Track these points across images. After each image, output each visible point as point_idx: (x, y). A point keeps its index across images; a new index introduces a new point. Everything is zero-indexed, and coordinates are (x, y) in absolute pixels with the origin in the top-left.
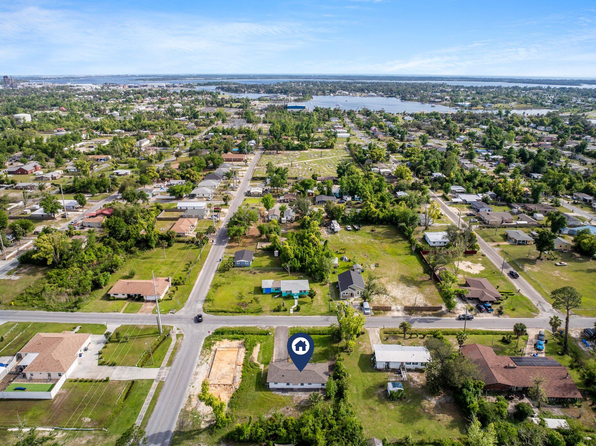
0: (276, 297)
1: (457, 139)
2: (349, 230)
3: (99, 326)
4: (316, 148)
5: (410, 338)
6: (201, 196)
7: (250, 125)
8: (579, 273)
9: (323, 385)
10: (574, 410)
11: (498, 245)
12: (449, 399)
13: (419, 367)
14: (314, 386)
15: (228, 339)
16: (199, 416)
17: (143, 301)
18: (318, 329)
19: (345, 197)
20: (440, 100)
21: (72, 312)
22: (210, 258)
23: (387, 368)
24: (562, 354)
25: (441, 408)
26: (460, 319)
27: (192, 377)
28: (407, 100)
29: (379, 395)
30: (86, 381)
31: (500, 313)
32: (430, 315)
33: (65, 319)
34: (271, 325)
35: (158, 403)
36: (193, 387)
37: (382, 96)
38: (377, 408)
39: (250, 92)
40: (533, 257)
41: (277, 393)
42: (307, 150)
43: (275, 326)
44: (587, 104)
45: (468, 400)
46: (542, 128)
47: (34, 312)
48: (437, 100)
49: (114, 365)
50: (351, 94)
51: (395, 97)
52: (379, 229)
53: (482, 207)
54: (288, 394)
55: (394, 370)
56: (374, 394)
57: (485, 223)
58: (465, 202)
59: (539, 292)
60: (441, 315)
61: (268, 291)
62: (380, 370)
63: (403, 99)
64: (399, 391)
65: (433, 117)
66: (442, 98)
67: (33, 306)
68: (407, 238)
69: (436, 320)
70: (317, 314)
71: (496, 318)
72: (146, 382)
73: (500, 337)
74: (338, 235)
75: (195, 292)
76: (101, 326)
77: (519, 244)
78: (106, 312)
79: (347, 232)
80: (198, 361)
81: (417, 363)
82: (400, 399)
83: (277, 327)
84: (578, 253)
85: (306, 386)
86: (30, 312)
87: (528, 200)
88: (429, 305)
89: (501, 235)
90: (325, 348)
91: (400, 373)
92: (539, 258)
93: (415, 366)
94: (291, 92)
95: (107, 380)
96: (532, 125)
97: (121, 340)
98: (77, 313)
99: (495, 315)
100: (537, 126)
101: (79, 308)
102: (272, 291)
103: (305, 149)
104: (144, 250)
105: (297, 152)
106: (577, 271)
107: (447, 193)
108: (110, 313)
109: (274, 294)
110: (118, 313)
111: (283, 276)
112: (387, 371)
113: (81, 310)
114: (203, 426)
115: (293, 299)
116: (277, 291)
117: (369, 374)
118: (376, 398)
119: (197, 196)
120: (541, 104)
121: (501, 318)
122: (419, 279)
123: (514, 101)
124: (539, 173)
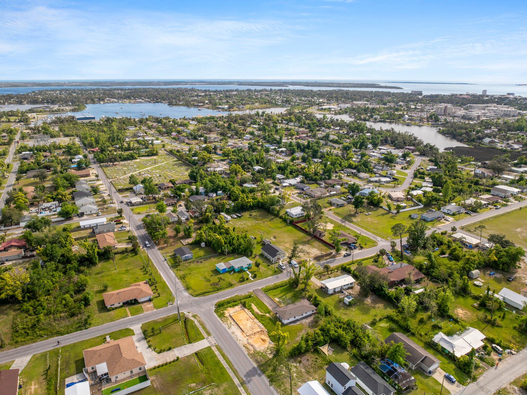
0: (232, 273)
1: (245, 138)
2: (235, 218)
3: (124, 331)
4: (143, 156)
5: (331, 273)
6: (89, 213)
7: (55, 140)
8: (379, 217)
9: (313, 311)
10: (423, 284)
11: (330, 210)
12: (374, 296)
13: (350, 286)
14: (309, 313)
15: (231, 307)
16: (262, 353)
17: (139, 303)
18: (278, 284)
19: (211, 194)
20: (202, 104)
21: (86, 329)
22: (154, 260)
23: (335, 292)
24: (402, 260)
25: (374, 302)
26: (345, 256)
27: (233, 336)
28: (174, 105)
29: (343, 306)
30: (162, 366)
31: (362, 248)
32: (329, 259)
33: (87, 335)
34: (248, 291)
35: (229, 357)
36: (240, 340)
37: (150, 102)
38: (347, 312)
39: (10, 103)
40: (352, 213)
41: (292, 325)
42: (137, 159)
43: (251, 291)
44: (304, 102)
45: (387, 292)
46: (292, 124)
47: (48, 340)
48: (200, 104)
49: (170, 349)
50: (120, 101)
51: (161, 102)
52: (254, 214)
53: (305, 187)
54: (298, 323)
55: (338, 292)
56: (340, 307)
57: (312, 197)
58: (291, 185)
59: (369, 232)
60: (334, 257)
61: (224, 271)
62: (332, 294)
63: (170, 104)
64: (353, 300)
65: (212, 120)
66: (203, 103)
67: (42, 336)
68: (277, 215)
69: (334, 260)
70: (269, 276)
71: (361, 251)
72: (206, 350)
73: (372, 260)
74: (231, 223)
75: (171, 286)
76: (126, 329)
77: (340, 207)
78: (117, 320)
79: (235, 219)
80: (226, 326)
81: (348, 284)
82: (355, 304)
83: (253, 291)
84: (371, 205)
85: (305, 315)
86: (43, 342)
87: (325, 178)
88: (324, 253)
89: (327, 203)
90: (292, 293)
91: (343, 292)
92: (356, 213)
93: (348, 286)
94: (59, 102)
95: (178, 359)
96: (284, 122)
97: (156, 332)
98: (92, 329)
99: (359, 249)
100: (288, 122)
101: (90, 324)
102: (227, 270)
103: (136, 159)
104: (90, 267)
105: (129, 162)
106: (377, 216)
107: (275, 180)
108: (121, 320)
109: (229, 272)
110: (128, 318)
111: (223, 259)
112: (336, 294)
113: (92, 325)
114: (271, 356)
115: (245, 271)
116: (230, 270)
117: (327, 298)
118: (343, 308)
119: (85, 213)
120: (276, 104)
121: (363, 250)
122: (306, 240)
123: (257, 102)
124: (316, 158)
